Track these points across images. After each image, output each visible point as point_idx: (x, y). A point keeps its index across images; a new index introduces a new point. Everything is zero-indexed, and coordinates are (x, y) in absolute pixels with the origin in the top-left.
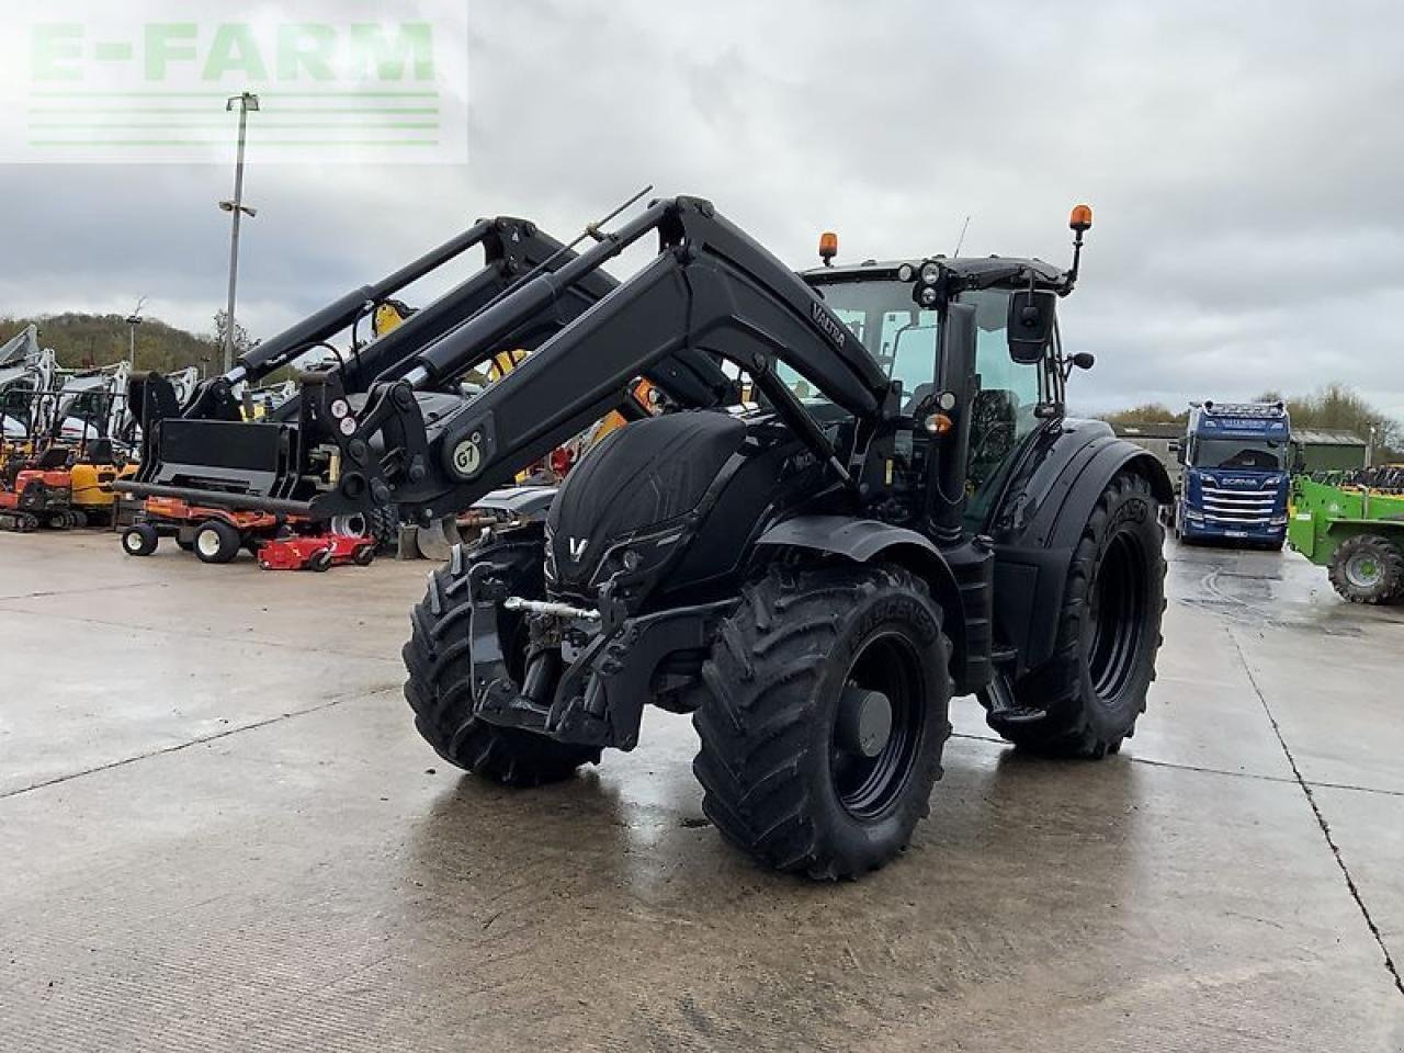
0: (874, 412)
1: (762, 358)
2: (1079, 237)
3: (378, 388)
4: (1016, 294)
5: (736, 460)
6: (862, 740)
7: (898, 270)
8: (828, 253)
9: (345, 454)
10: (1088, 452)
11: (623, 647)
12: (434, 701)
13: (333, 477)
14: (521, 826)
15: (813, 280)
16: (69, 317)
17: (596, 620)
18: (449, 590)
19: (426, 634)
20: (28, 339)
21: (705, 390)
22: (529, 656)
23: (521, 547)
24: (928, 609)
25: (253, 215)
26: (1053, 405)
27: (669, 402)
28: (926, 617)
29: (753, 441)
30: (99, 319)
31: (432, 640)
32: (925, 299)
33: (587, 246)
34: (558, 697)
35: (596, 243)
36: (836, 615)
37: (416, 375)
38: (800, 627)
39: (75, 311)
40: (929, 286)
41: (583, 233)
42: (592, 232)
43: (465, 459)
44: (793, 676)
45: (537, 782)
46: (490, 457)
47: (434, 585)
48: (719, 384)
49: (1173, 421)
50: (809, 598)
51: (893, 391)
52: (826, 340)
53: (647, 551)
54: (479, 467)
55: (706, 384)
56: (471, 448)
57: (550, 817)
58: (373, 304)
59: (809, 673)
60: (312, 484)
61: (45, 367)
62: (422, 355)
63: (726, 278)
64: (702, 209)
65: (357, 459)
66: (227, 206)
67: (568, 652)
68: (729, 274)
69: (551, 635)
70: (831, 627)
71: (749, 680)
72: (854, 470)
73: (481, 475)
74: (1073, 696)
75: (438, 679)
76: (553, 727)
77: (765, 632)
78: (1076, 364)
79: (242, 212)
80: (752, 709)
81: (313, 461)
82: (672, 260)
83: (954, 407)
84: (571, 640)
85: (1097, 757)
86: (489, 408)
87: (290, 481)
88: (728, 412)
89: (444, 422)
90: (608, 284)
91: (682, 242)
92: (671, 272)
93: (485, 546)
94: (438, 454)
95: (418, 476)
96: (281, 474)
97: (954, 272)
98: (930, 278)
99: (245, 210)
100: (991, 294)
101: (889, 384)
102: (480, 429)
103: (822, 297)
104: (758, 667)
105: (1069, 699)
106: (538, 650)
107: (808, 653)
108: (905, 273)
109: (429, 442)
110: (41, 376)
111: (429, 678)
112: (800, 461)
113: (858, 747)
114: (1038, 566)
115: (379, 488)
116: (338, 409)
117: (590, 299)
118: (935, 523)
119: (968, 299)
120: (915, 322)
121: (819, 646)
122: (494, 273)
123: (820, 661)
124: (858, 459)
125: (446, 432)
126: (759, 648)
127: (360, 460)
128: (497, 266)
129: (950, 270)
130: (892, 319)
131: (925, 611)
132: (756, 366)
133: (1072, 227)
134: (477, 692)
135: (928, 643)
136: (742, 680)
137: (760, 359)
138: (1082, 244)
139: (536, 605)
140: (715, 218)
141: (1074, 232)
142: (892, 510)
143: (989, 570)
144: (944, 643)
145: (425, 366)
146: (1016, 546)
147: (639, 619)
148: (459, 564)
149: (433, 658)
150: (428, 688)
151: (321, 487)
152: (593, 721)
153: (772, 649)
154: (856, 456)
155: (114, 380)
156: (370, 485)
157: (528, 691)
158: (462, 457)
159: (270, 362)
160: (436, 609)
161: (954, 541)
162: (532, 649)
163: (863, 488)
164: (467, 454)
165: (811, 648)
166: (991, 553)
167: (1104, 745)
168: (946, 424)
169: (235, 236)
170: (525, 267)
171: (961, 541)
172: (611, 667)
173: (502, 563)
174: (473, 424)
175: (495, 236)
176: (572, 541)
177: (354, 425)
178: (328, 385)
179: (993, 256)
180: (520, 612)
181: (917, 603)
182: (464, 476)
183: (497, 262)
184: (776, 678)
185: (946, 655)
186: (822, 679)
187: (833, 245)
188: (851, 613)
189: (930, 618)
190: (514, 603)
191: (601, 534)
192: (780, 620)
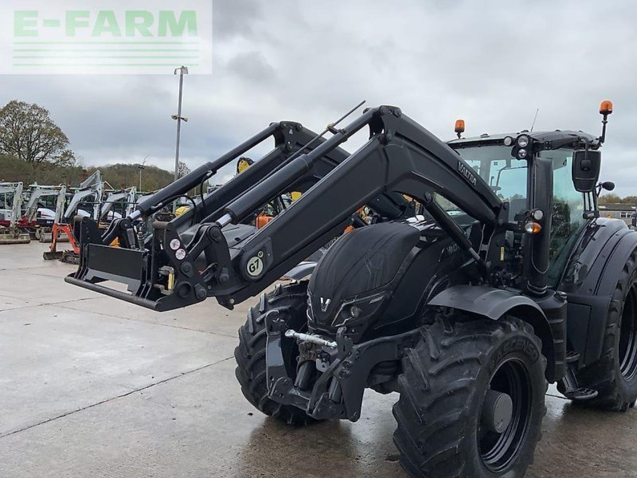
0: (493, 220)
1: (430, 195)
2: (605, 118)
3: (202, 228)
4: (577, 153)
5: (415, 250)
6: (496, 424)
7: (504, 139)
8: (459, 130)
9: (179, 272)
10: (615, 239)
11: (351, 362)
12: (250, 380)
13: (170, 286)
14: (296, 456)
15: (454, 146)
16: (118, 165)
17: (335, 348)
18: (258, 320)
19: (246, 345)
20: (96, 177)
21: (395, 207)
22: (299, 362)
23: (296, 296)
24: (534, 342)
25: (186, 121)
26: (593, 212)
27: (376, 214)
28: (533, 347)
29: (423, 239)
30: (130, 166)
31: (249, 347)
32: (520, 155)
33: (329, 136)
34: (315, 389)
35: (333, 135)
36: (480, 353)
37: (224, 219)
38: (458, 359)
39: (121, 162)
40: (523, 148)
41: (325, 130)
42: (331, 129)
43: (254, 267)
44: (455, 391)
45: (306, 424)
46: (269, 265)
47: (251, 316)
48: (402, 204)
49: (621, 202)
50: (462, 340)
51: (505, 209)
52: (467, 183)
53: (364, 307)
54: (262, 271)
55: (395, 204)
56: (258, 260)
57: (312, 450)
58: (211, 172)
59: (464, 390)
60: (159, 290)
61: (100, 189)
62: (228, 207)
63: (408, 150)
64: (394, 112)
65: (186, 274)
66: (175, 117)
67: (319, 365)
68: (410, 148)
69: (310, 353)
70: (478, 360)
71: (428, 391)
72: (483, 254)
73: (264, 276)
74: (611, 379)
75: (252, 368)
76: (311, 411)
77: (436, 360)
78: (603, 187)
79: (181, 120)
80: (430, 408)
81: (160, 275)
82: (377, 142)
83: (543, 217)
84: (321, 358)
85: (623, 411)
86: (269, 236)
87: (147, 287)
88: (408, 222)
89: (242, 245)
90: (344, 155)
91: (383, 132)
92: (376, 149)
93: (277, 295)
94: (238, 265)
95: (225, 280)
96: (143, 282)
97: (537, 140)
98: (523, 144)
99: (183, 119)
100: (561, 152)
101: (501, 204)
102: (263, 249)
103: (459, 155)
104: (432, 383)
105: (609, 382)
106: (303, 360)
107: (462, 377)
108: (508, 141)
109: (232, 259)
110: (98, 194)
111: (247, 368)
112: (451, 249)
113: (493, 427)
114: (590, 306)
115: (201, 290)
116: (174, 244)
117: (334, 164)
118: (530, 283)
119: (544, 155)
120: (508, 165)
121: (470, 372)
122: (280, 151)
123: (471, 382)
124: (485, 247)
125: (243, 252)
126: (433, 370)
127: (188, 274)
128: (281, 148)
129: (534, 139)
130: (496, 164)
131: (533, 344)
132: (427, 200)
133: (601, 112)
134: (269, 384)
135: (534, 361)
136: (423, 391)
137: (428, 195)
138: (607, 122)
139: (302, 336)
140: (402, 117)
141: (602, 116)
142: (505, 275)
143: (565, 312)
144: (543, 359)
145: (230, 214)
146: (576, 294)
147: (359, 346)
148: (263, 307)
149: (249, 357)
150: (247, 374)
151: (164, 292)
152: (334, 405)
153: (440, 373)
154: (483, 245)
155: (129, 195)
156: (194, 288)
157: (298, 383)
158: (252, 266)
159: (153, 207)
160: (251, 330)
161: (542, 294)
162: (300, 359)
163: (488, 264)
164: (255, 265)
165: (465, 374)
166: (566, 302)
167: (627, 404)
168: (538, 228)
169: (179, 130)
170: (296, 147)
171: (547, 294)
172: (344, 374)
173: (285, 305)
174: (259, 246)
175: (280, 132)
176: (322, 299)
177: (184, 254)
178: (167, 230)
179: (557, 130)
180: (293, 339)
181: (527, 339)
182: (252, 278)
183: (281, 146)
184: (444, 392)
185: (544, 367)
186: (473, 393)
187: (462, 126)
188: (489, 350)
189: (535, 348)
190: (290, 333)
191: (338, 296)
192: (445, 354)
